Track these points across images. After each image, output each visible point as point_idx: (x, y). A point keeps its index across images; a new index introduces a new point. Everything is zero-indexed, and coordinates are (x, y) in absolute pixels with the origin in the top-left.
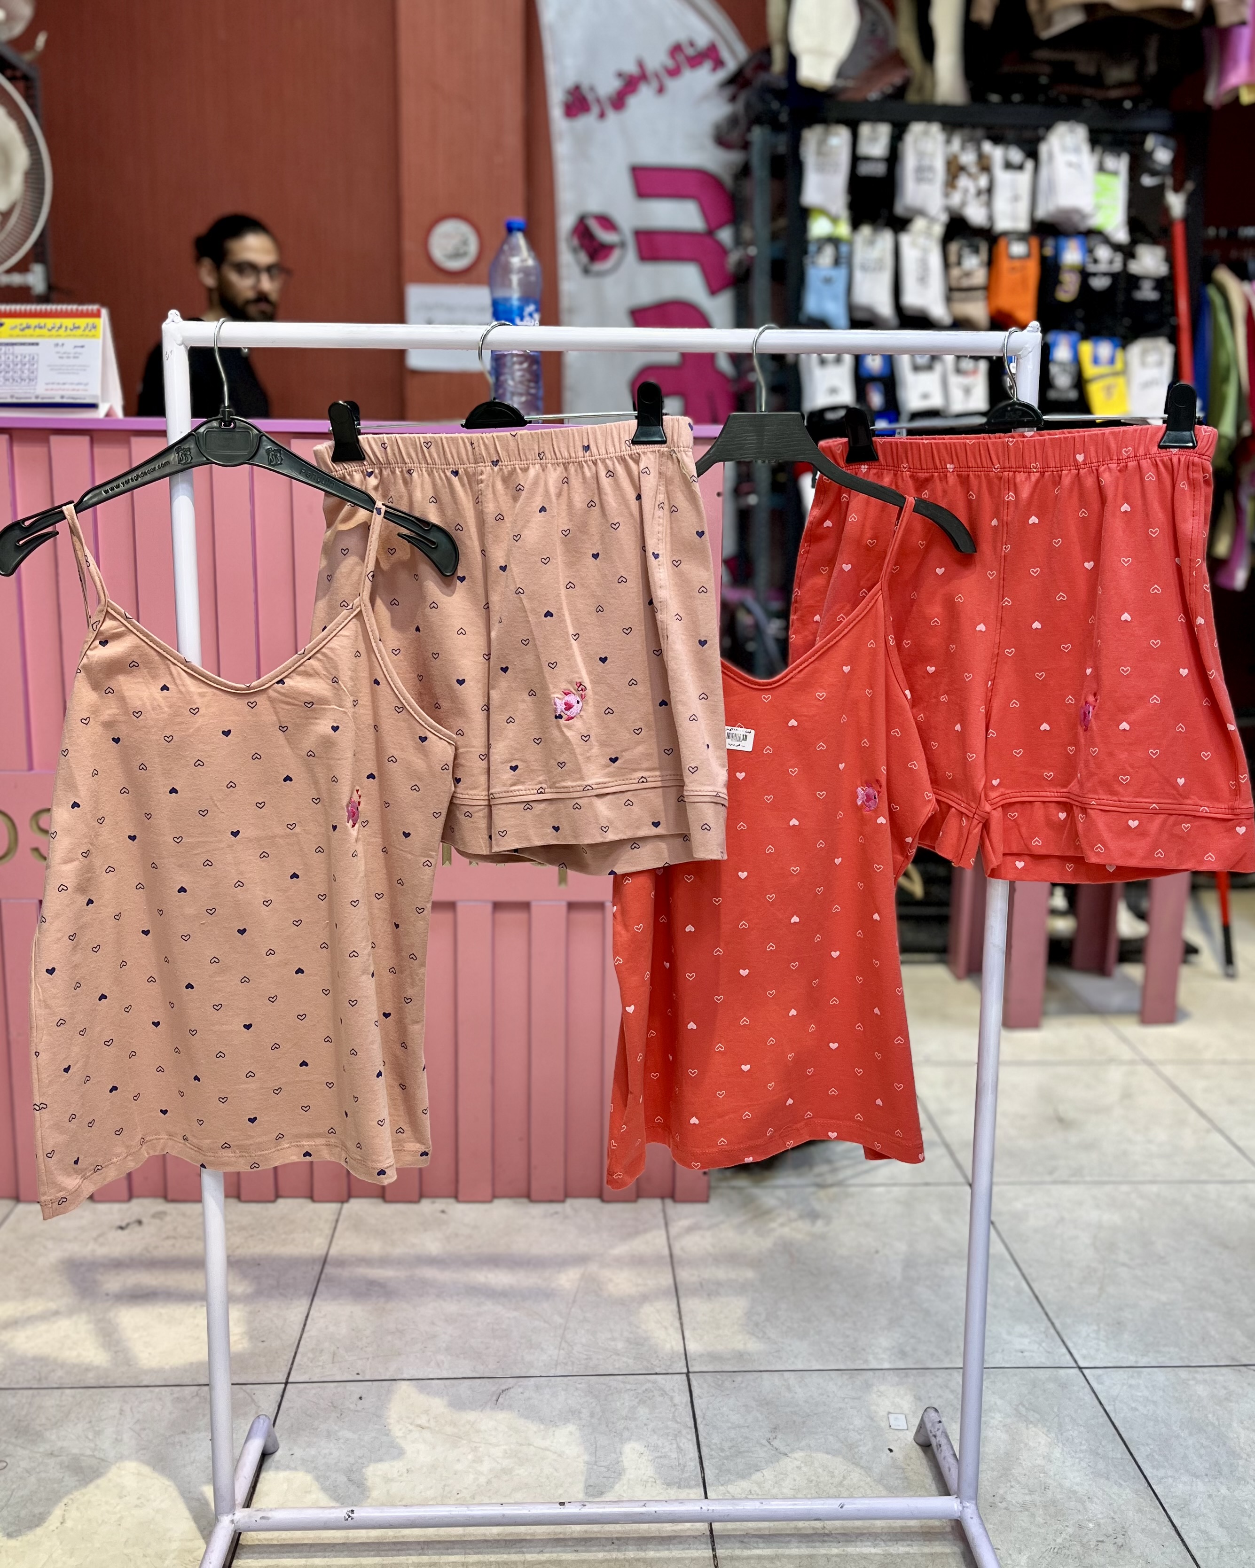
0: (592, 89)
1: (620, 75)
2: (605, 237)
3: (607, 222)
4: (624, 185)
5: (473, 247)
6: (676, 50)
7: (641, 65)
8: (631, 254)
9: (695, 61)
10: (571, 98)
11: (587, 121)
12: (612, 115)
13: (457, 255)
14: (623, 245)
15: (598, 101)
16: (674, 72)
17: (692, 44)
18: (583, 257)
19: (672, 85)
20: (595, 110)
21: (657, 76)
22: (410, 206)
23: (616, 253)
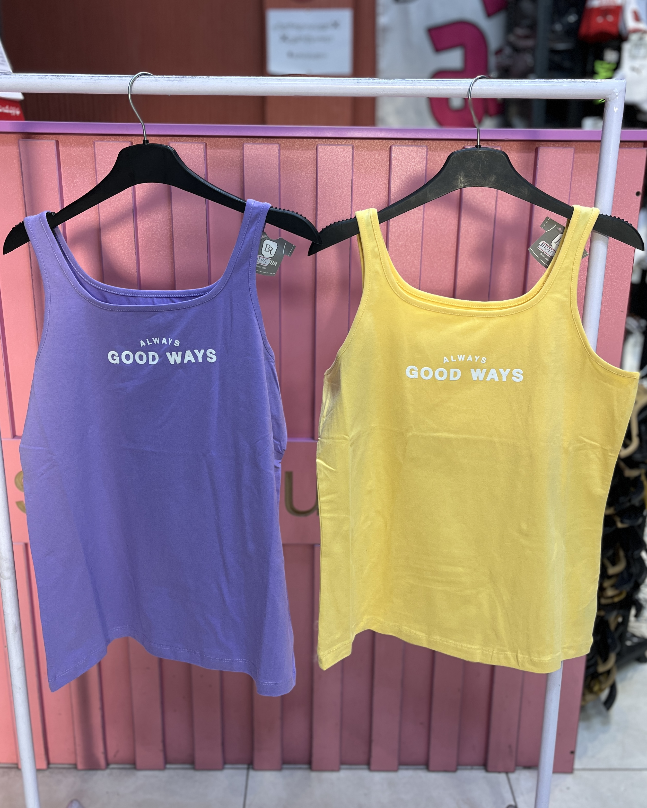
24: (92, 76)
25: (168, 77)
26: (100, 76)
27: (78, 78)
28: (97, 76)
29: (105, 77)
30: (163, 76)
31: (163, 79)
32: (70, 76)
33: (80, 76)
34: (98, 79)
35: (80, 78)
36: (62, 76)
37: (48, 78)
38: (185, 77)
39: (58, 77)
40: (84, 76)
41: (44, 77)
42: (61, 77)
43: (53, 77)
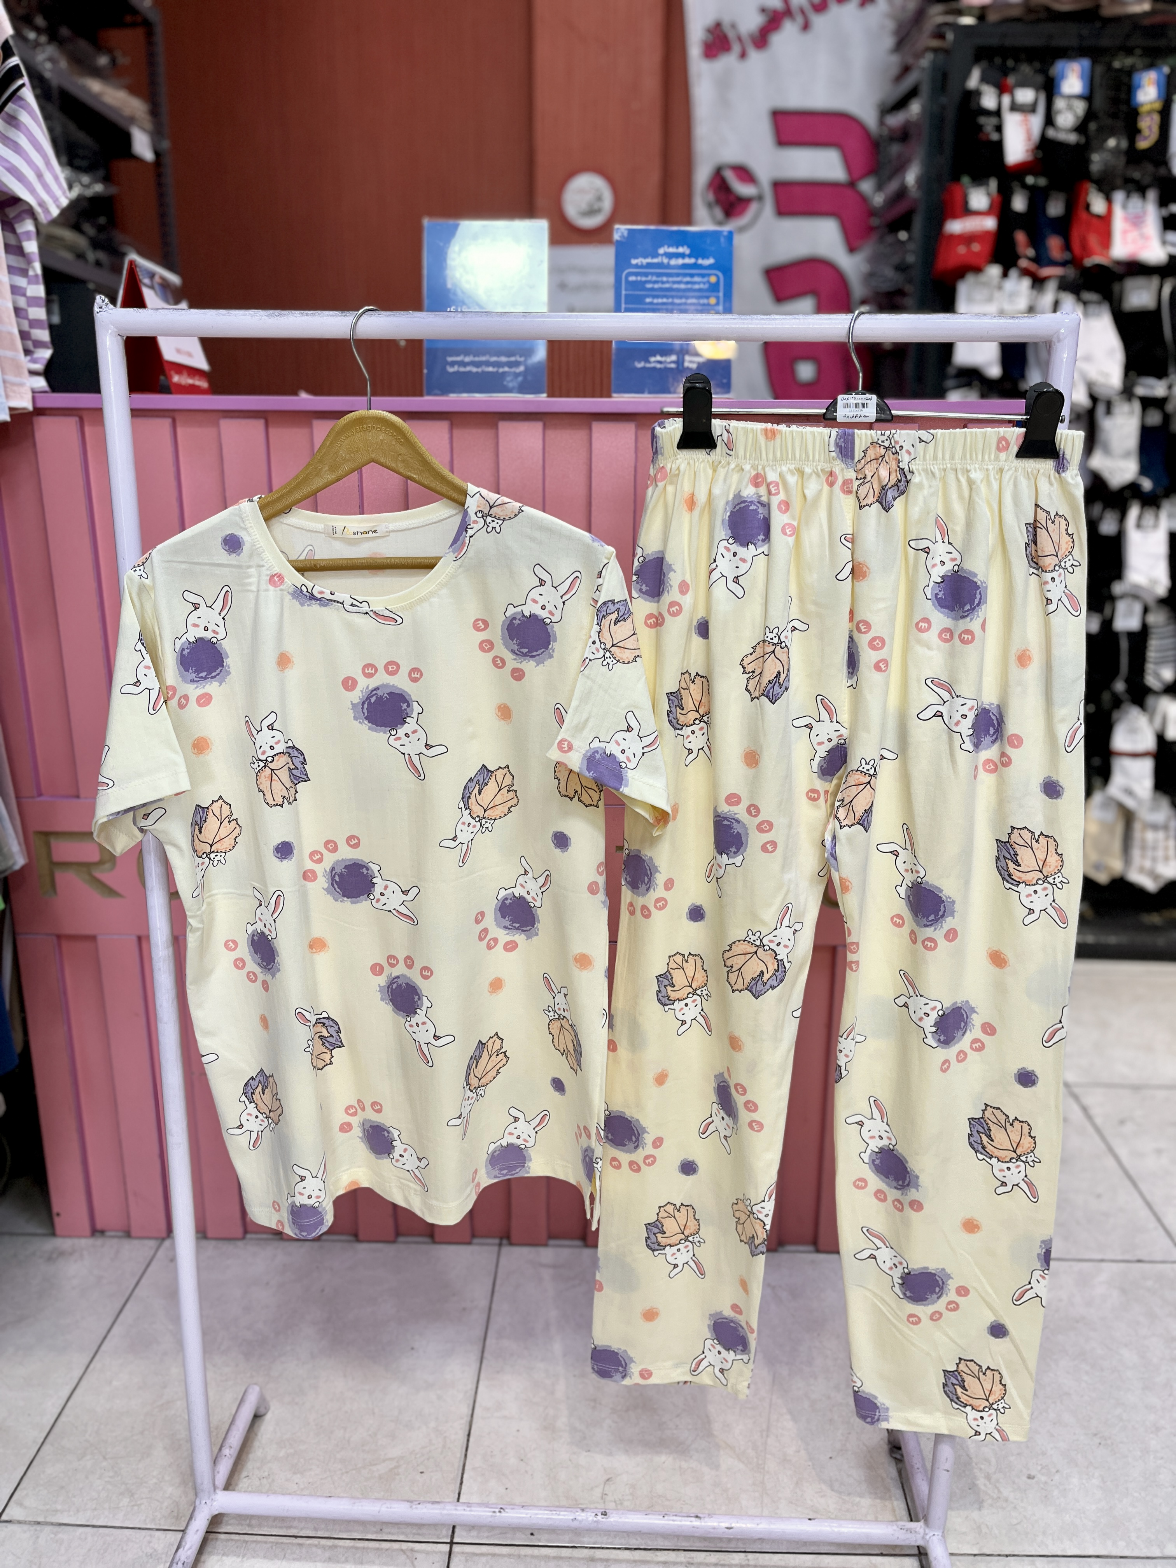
0: (733, 26)
1: (763, 10)
2: (743, 189)
3: (744, 173)
4: (764, 130)
5: (608, 202)
8: (769, 208)
10: (711, 37)
11: (728, 61)
12: (754, 55)
13: (591, 212)
14: (760, 198)
15: (740, 39)
16: (821, 7)
18: (719, 212)
19: (818, 21)
20: (736, 48)
21: (803, 12)
22: (543, 160)
23: (753, 207)
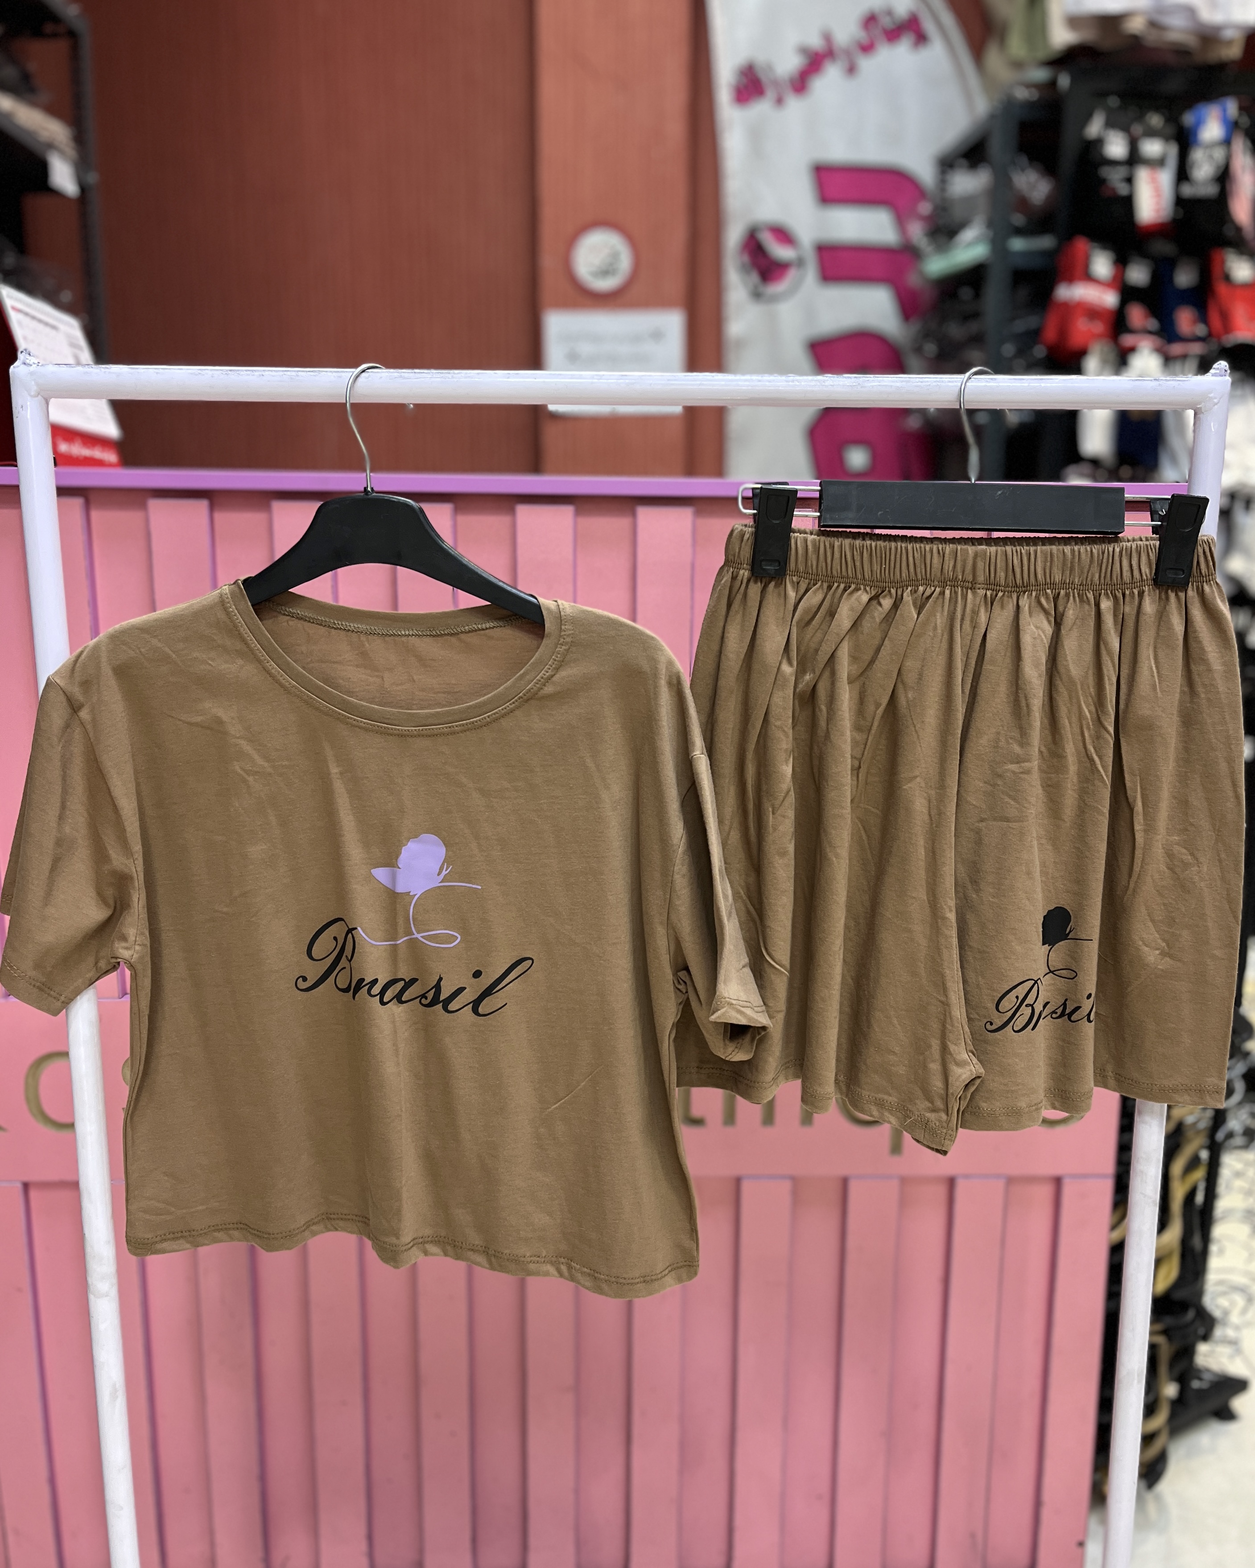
0: (770, 67)
1: (804, 51)
2: (780, 252)
3: (783, 235)
4: (805, 186)
5: (625, 263)
6: (870, 20)
7: (828, 38)
8: (811, 274)
9: (893, 34)
10: (742, 80)
11: (762, 108)
12: (793, 102)
13: (606, 272)
14: (800, 263)
15: (776, 83)
16: (867, 48)
17: (889, 13)
18: (755, 277)
19: (866, 64)
20: (770, 94)
21: (848, 53)
22: (549, 212)
23: (792, 275)
24: (286, 371)
25: (422, 373)
26: (299, 371)
27: (260, 373)
28: (294, 371)
29: (309, 371)
30: (413, 371)
31: (411, 374)
32: (246, 371)
33: (264, 370)
34: (298, 376)
35: (263, 373)
36: (230, 370)
37: (207, 374)
38: (452, 371)
39: (224, 373)
40: (271, 371)
41: (200, 372)
42: (229, 372)
43: (215, 372)
